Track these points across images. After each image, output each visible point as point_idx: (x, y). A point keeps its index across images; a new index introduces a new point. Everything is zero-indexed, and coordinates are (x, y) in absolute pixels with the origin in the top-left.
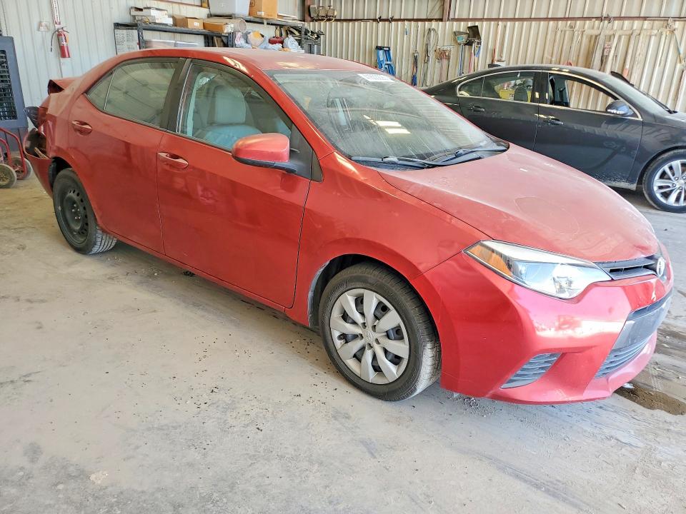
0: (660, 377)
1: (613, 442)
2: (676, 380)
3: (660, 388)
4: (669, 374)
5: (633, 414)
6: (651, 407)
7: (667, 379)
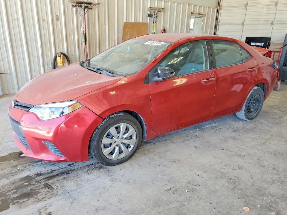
0: (16, 166)
1: (12, 141)
2: (10, 169)
3: (12, 162)
4: (14, 170)
5: (14, 149)
6: (10, 154)
7: (13, 167)
